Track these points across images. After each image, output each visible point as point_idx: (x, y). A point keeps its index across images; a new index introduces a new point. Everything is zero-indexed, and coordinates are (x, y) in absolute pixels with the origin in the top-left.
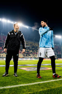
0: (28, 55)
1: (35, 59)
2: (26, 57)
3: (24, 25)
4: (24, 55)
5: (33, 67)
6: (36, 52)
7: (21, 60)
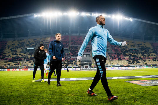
0: (135, 62)
1: (147, 67)
2: (133, 64)
3: (125, 17)
4: (130, 61)
5: (150, 80)
6: (147, 56)
7: (126, 70)
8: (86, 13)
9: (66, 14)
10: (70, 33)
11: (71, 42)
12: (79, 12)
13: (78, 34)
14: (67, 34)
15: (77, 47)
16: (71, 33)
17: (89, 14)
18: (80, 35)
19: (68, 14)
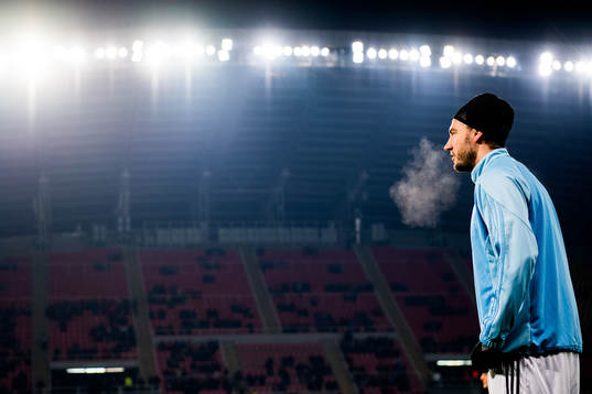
8: (296, 43)
9: (123, 52)
10: (124, 222)
11: (152, 301)
12: (235, 37)
13: (195, 236)
14: (99, 232)
15: (214, 346)
16: (136, 224)
17: (325, 52)
18: (214, 237)
19: (135, 59)
